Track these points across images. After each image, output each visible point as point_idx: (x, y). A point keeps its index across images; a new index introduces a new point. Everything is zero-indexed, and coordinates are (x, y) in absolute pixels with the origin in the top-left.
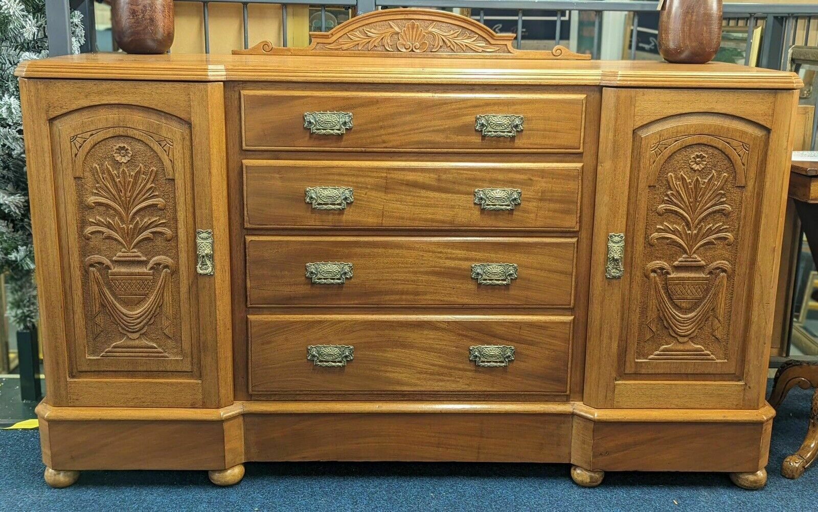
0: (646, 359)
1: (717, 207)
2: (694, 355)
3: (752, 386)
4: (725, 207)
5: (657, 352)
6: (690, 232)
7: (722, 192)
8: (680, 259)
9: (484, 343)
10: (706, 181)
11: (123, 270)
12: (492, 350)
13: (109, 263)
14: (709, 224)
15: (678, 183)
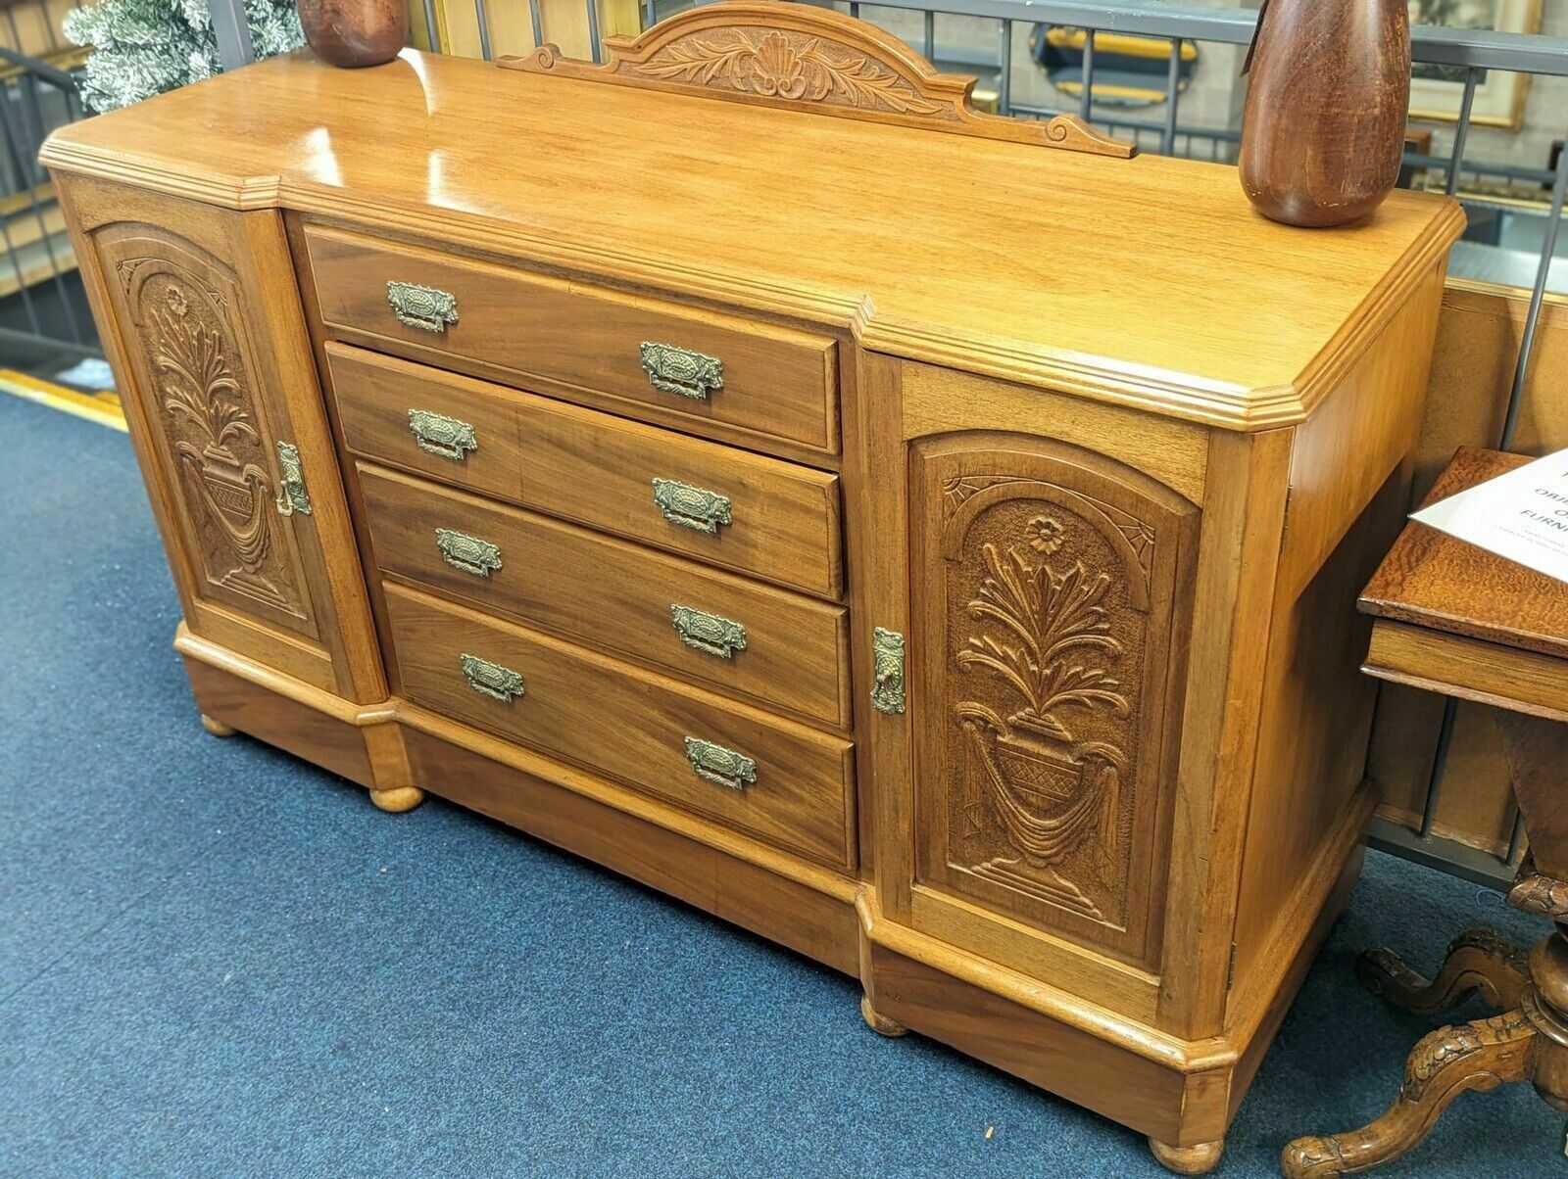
0: (969, 868)
1: (1091, 638)
2: (1058, 895)
3: (1174, 995)
4: (1108, 641)
5: (989, 866)
6: (1035, 668)
7: (1101, 610)
8: (1021, 714)
9: (706, 739)
10: (1064, 578)
11: (217, 472)
12: (721, 754)
13: (202, 458)
14: (1076, 665)
15: (1005, 567)
